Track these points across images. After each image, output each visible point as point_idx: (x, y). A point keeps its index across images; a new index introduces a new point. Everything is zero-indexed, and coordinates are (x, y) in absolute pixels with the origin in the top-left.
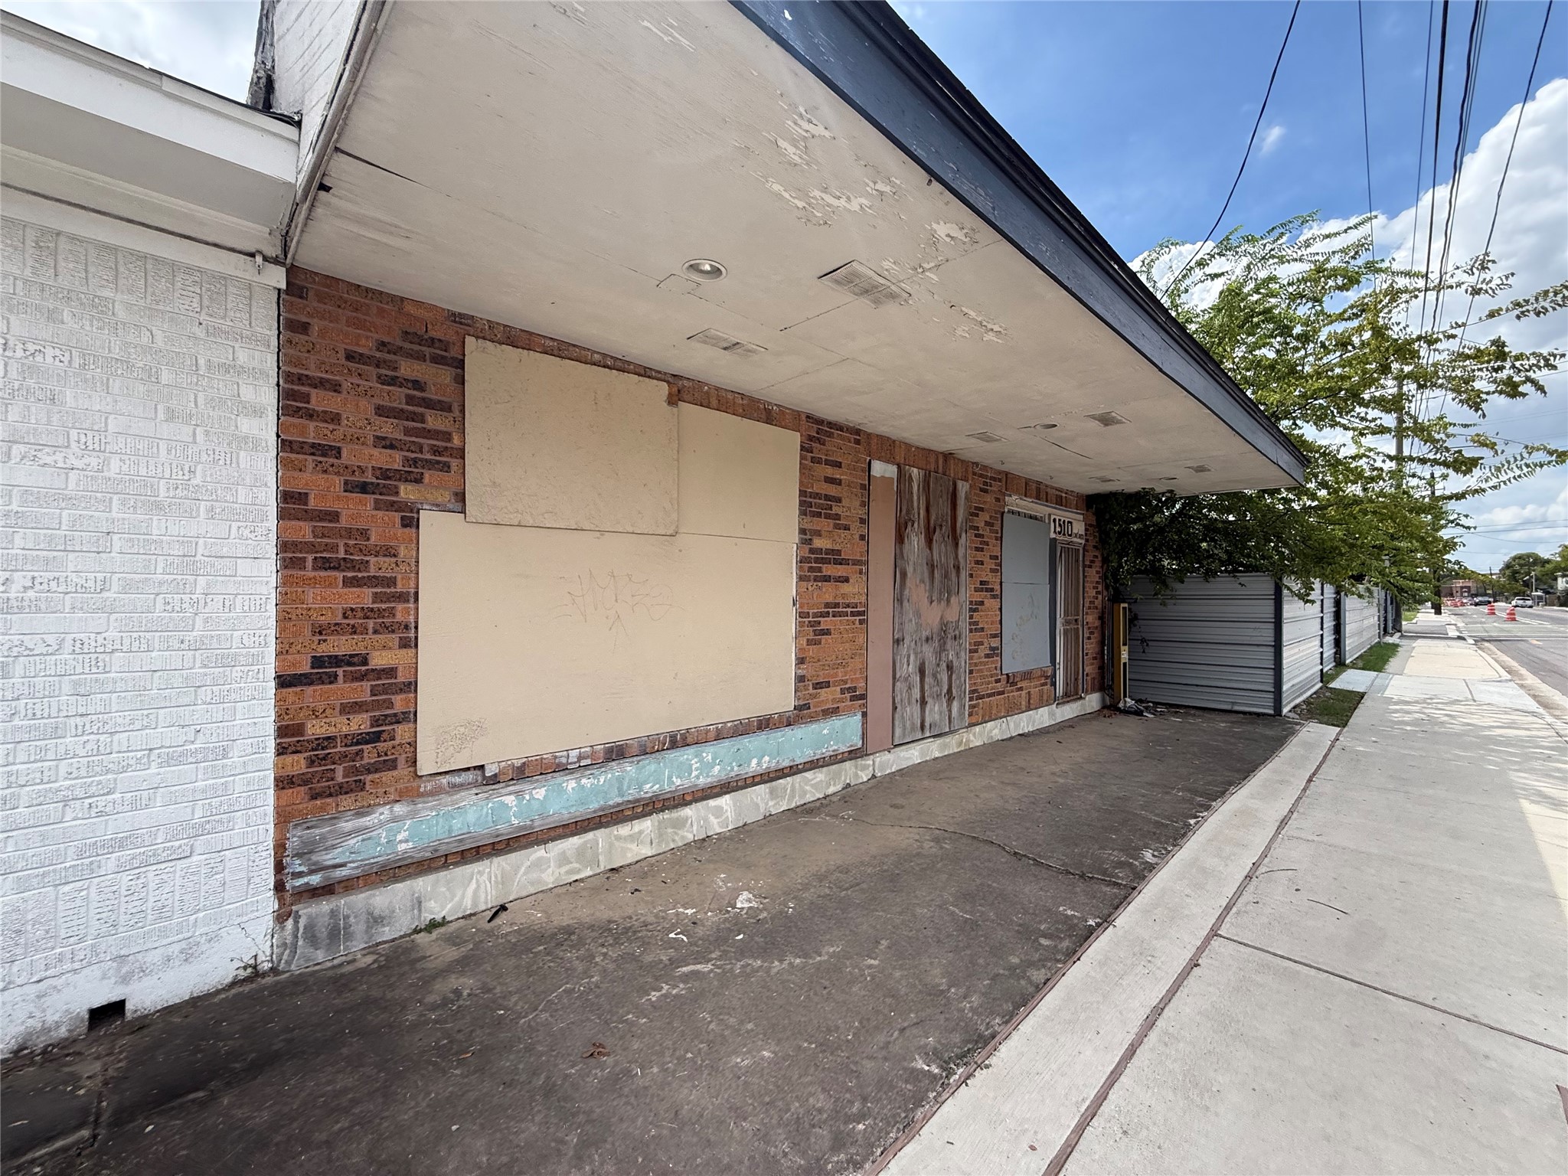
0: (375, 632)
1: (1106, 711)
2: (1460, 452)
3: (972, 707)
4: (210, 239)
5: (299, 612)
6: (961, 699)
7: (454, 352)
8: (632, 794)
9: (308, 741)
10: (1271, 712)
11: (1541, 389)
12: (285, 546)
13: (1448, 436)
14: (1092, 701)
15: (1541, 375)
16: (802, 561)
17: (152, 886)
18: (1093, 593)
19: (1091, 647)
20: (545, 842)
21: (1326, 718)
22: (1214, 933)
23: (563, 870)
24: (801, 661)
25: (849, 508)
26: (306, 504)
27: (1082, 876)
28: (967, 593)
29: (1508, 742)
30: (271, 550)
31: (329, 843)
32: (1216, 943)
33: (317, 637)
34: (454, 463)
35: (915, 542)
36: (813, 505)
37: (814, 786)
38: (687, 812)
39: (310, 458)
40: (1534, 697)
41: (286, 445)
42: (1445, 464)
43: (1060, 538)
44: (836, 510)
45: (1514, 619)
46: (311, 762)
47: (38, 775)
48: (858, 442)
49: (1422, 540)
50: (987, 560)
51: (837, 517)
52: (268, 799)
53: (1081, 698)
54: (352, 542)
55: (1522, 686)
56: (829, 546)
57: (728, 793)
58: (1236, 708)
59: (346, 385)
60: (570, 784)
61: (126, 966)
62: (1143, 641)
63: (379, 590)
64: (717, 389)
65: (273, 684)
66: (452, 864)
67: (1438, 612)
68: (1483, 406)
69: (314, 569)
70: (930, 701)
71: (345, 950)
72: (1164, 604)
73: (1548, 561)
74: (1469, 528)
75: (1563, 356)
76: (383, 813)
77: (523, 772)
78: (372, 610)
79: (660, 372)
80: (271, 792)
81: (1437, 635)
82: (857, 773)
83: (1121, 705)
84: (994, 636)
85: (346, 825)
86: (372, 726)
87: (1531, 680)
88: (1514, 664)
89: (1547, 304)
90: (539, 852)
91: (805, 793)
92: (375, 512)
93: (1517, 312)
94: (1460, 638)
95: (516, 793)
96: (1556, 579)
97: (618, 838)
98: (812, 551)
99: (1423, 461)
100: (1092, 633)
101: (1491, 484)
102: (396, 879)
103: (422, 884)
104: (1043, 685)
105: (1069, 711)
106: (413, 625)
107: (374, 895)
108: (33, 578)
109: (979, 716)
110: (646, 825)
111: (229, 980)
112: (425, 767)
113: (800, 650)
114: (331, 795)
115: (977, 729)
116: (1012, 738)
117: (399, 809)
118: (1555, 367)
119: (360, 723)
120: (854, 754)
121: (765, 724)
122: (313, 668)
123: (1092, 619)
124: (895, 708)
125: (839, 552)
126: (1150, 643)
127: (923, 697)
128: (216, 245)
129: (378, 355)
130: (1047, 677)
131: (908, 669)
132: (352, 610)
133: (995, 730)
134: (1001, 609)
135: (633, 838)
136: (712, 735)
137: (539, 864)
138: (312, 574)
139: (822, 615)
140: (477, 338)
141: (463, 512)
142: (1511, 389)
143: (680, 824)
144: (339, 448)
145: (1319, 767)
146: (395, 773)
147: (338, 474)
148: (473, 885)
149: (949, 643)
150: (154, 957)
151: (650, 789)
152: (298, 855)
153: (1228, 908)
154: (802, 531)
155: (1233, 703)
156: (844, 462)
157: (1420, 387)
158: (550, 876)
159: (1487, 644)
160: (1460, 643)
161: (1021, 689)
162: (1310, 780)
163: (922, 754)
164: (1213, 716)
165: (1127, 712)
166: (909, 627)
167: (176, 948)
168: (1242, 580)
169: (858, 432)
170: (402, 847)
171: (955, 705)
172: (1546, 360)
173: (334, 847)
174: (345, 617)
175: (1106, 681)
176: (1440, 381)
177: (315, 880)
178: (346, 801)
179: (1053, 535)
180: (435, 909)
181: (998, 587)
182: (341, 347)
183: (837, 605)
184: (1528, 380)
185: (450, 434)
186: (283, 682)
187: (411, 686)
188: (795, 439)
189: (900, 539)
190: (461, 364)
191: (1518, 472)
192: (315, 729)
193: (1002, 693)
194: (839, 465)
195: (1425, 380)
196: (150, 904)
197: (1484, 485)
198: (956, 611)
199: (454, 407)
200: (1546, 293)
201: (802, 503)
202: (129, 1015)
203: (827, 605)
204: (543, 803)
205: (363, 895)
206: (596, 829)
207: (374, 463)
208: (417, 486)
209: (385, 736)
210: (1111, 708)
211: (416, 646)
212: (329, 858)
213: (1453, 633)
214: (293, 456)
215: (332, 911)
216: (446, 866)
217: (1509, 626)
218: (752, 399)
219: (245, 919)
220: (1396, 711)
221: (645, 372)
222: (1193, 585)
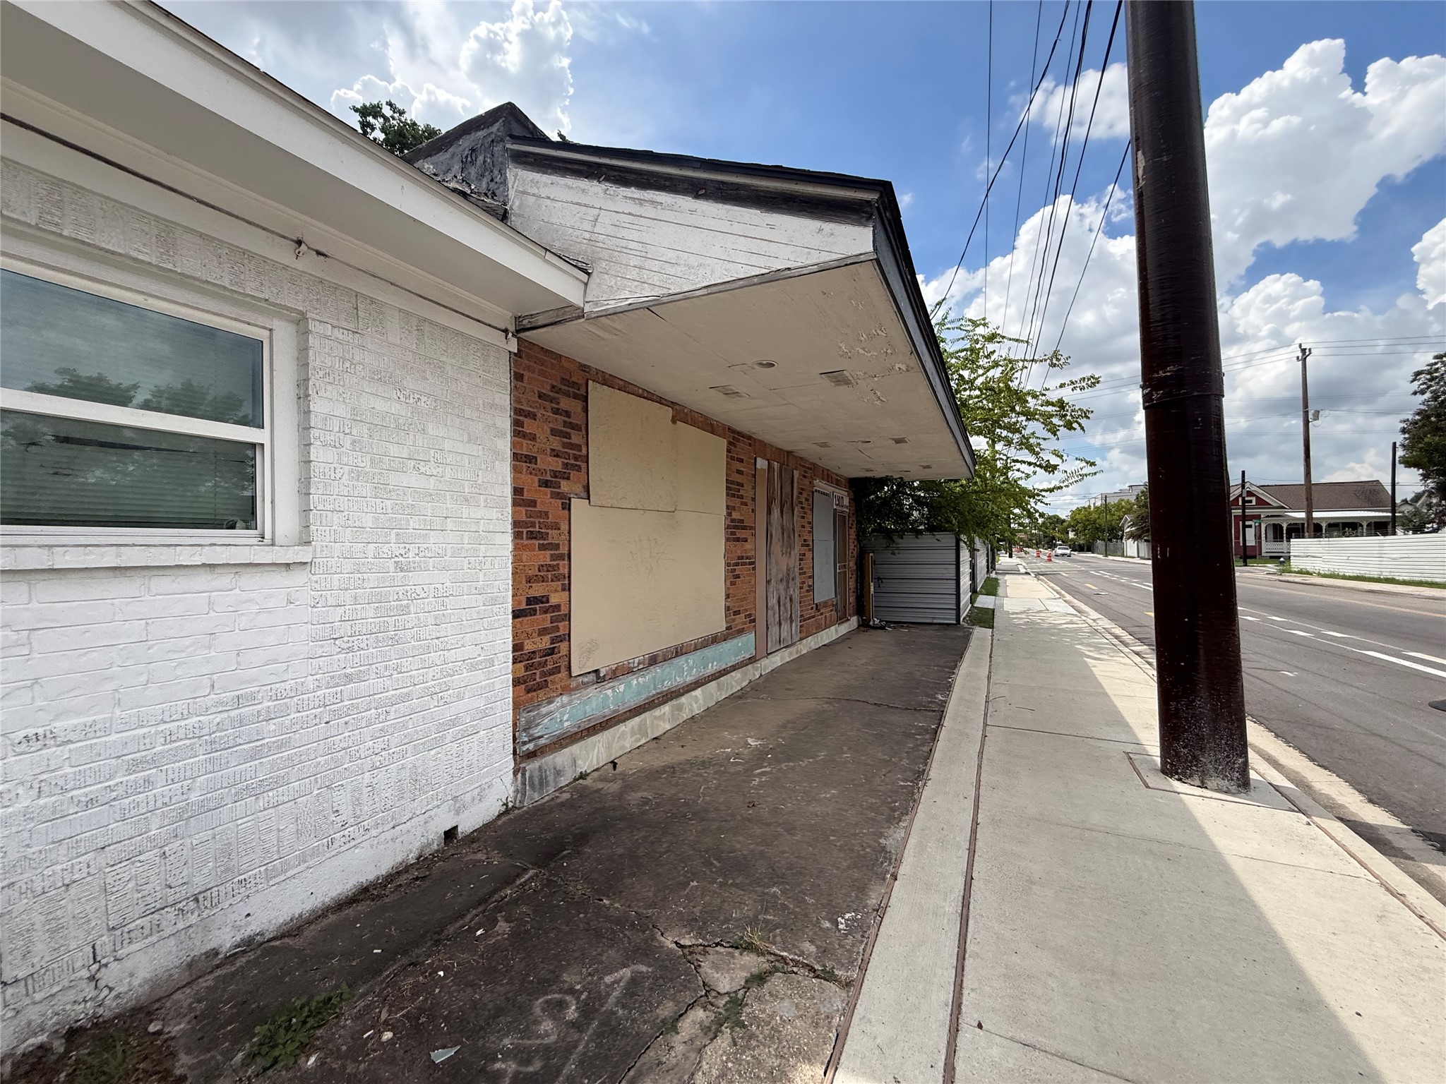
0: (552, 581)
1: (862, 628)
2: (1048, 461)
3: (801, 626)
4: (487, 322)
5: (521, 567)
6: (796, 621)
7: (582, 392)
8: (660, 688)
9: (525, 654)
10: (955, 622)
11: (1082, 428)
12: (516, 524)
13: (1041, 450)
14: (854, 621)
15: (1083, 421)
16: (728, 527)
17: (466, 750)
18: (852, 547)
19: (852, 584)
20: (624, 721)
21: (982, 624)
22: (985, 725)
23: (633, 739)
24: (728, 596)
25: (746, 492)
26: (523, 496)
27: (915, 710)
28: (797, 549)
29: (1071, 631)
30: (509, 527)
31: (537, 722)
32: (988, 728)
33: (529, 585)
34: (583, 465)
35: (776, 512)
36: (733, 490)
37: (736, 682)
38: (683, 699)
39: (524, 464)
40: (1073, 607)
41: (516, 457)
42: (1040, 466)
43: (838, 508)
44: (742, 492)
45: (1050, 560)
46: (527, 669)
47: (421, 678)
48: (750, 445)
49: (1028, 511)
50: (807, 525)
51: (741, 497)
52: (509, 693)
53: (848, 620)
54: (542, 520)
55: (1065, 601)
56: (739, 517)
57: (699, 687)
58: (935, 621)
59: (539, 415)
60: (634, 681)
61: (459, 806)
62: (879, 579)
63: (553, 552)
64: (691, 411)
65: (511, 616)
66: (585, 736)
67: (1011, 556)
68: (1058, 433)
69: (527, 539)
70: (783, 622)
71: (547, 792)
72: (893, 554)
73: (1064, 521)
74: (1047, 504)
75: (1092, 412)
76: (558, 702)
77: (615, 674)
78: (550, 565)
79: (665, 400)
80: (511, 688)
81: (1014, 571)
82: (753, 673)
83: (871, 623)
84: (810, 577)
85: (544, 710)
86: (551, 644)
87: (1069, 597)
88: (1058, 588)
89: (1084, 384)
90: (622, 728)
91: (732, 686)
92: (551, 500)
93: (1072, 386)
94: (1027, 573)
95: (612, 688)
96: (1068, 533)
97: (655, 718)
98: (733, 521)
99: (1030, 464)
100: (852, 574)
101: (1065, 484)
102: (563, 747)
103: (575, 749)
104: (832, 611)
105: (844, 629)
106: (567, 575)
107: (556, 757)
108: (419, 548)
109: (806, 633)
110: (666, 709)
111: (496, 814)
112: (575, 672)
113: (727, 589)
114: (535, 690)
115: (804, 641)
116: (820, 648)
117: (565, 699)
118: (1088, 418)
119: (545, 642)
120: (752, 660)
121: (714, 640)
122: (527, 605)
123: (852, 564)
124: (768, 628)
125: (742, 521)
126: (884, 581)
127: (780, 620)
128: (489, 325)
129: (551, 394)
130: (833, 605)
131: (773, 601)
132: (542, 566)
133: (812, 643)
134: (813, 559)
135: (662, 717)
136: (693, 647)
137: (623, 735)
138: (525, 542)
139: (737, 564)
140: (594, 381)
141: (589, 499)
142: (1069, 426)
143: (680, 708)
144: (536, 458)
145: (991, 650)
146: (560, 675)
147: (536, 475)
148: (596, 750)
149: (790, 581)
150: (468, 798)
151: (667, 685)
152: (525, 730)
153: (986, 715)
154: (728, 507)
155: (933, 618)
156: (745, 459)
157: (1028, 420)
158: (629, 744)
159: (1041, 577)
160: (1027, 577)
161: (822, 614)
162: (991, 657)
163: (782, 658)
164: (922, 627)
165: (875, 628)
166: (774, 572)
167: (476, 792)
168: (938, 537)
169: (750, 438)
170: (566, 724)
171: (794, 624)
172: (1085, 414)
173: (538, 725)
174: (539, 571)
175: (861, 609)
176: (1037, 417)
177: (531, 746)
178: (541, 693)
179: (835, 507)
180: (584, 766)
181: (811, 543)
182: (536, 390)
183: (742, 558)
184: (1077, 422)
185: (580, 446)
186: (516, 614)
187: (568, 617)
188: (723, 443)
189: (769, 512)
190: (586, 399)
191: (1077, 479)
192: (529, 646)
193: (813, 617)
194: (742, 461)
195: (1030, 415)
196: (465, 763)
197: (1062, 485)
198: (794, 562)
199: (584, 428)
200: (1084, 378)
201: (728, 488)
202: (460, 836)
203: (739, 558)
204: (623, 693)
205: (551, 757)
206: (644, 712)
207: (551, 468)
208: (568, 482)
209: (556, 650)
210: (864, 625)
211: (569, 590)
212: (536, 732)
213: (1023, 571)
214: (518, 463)
215: (540, 767)
216: (582, 738)
217: (1048, 564)
218: (706, 418)
219: (502, 773)
220: (1015, 618)
221: (660, 401)
222: (908, 540)
